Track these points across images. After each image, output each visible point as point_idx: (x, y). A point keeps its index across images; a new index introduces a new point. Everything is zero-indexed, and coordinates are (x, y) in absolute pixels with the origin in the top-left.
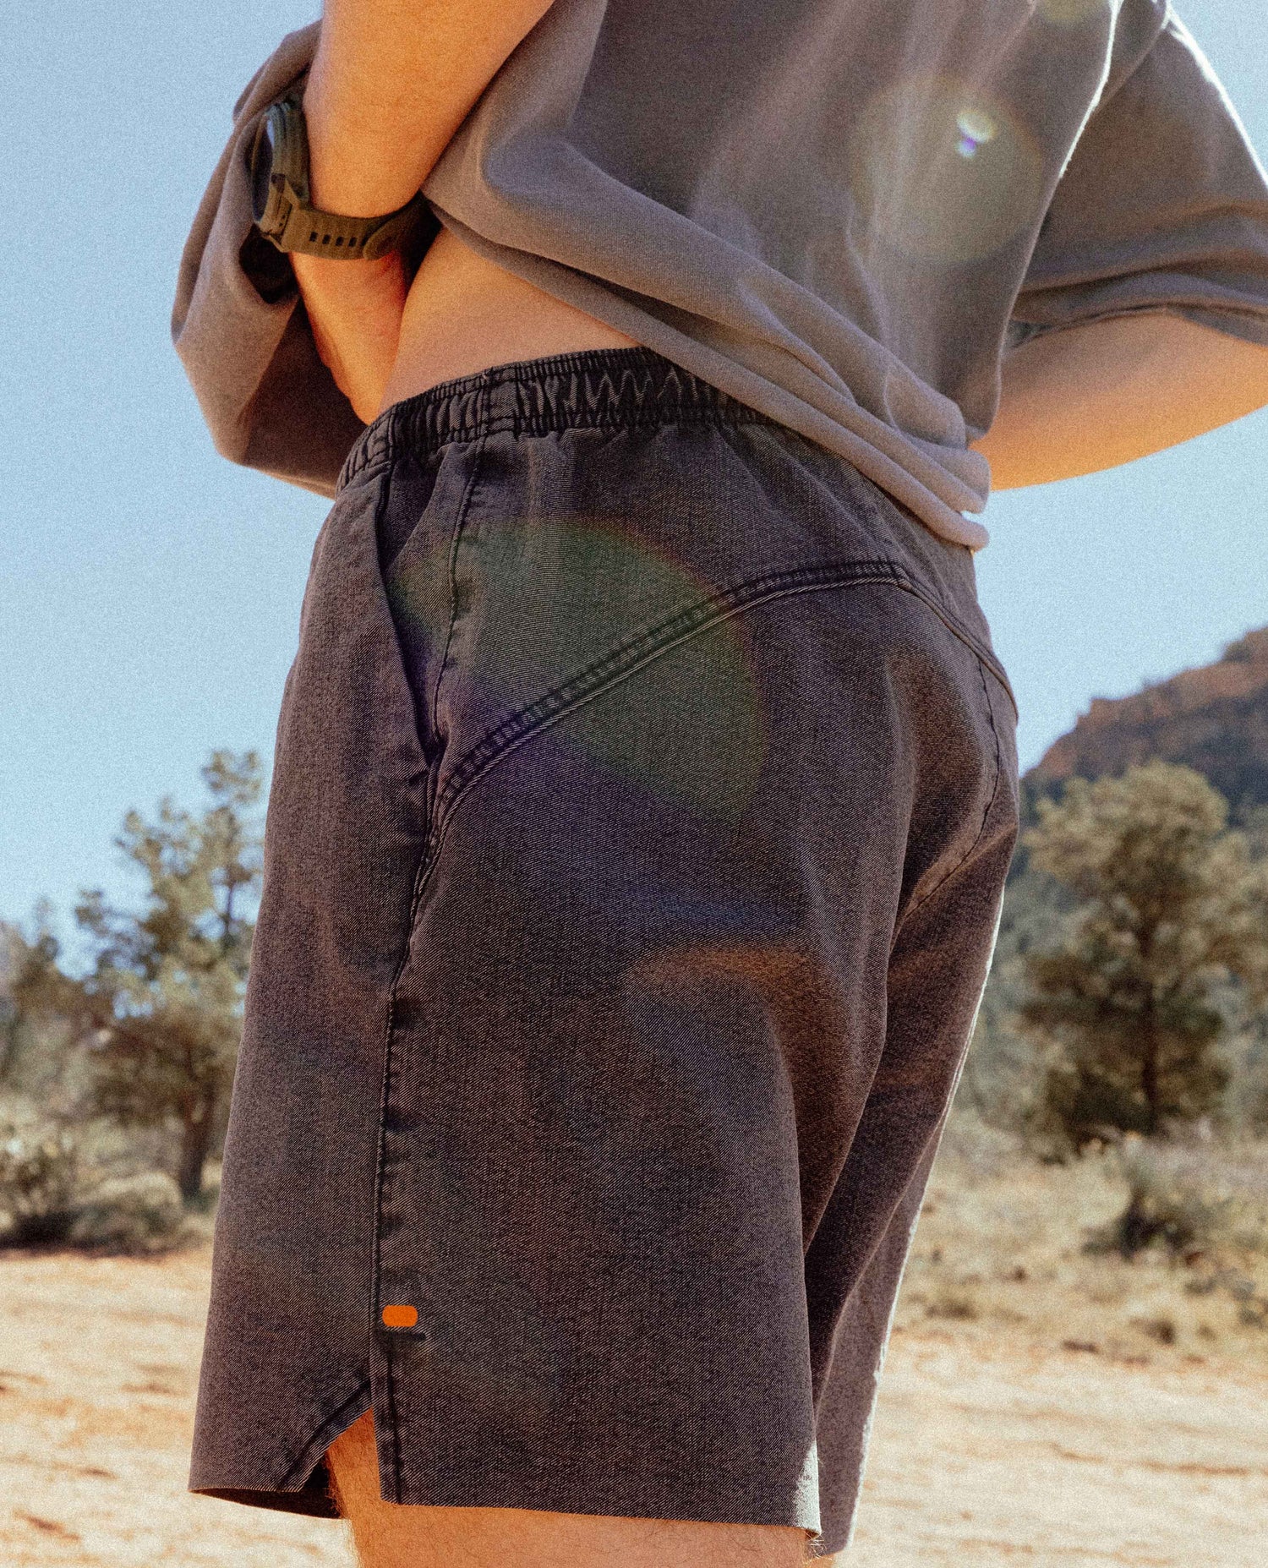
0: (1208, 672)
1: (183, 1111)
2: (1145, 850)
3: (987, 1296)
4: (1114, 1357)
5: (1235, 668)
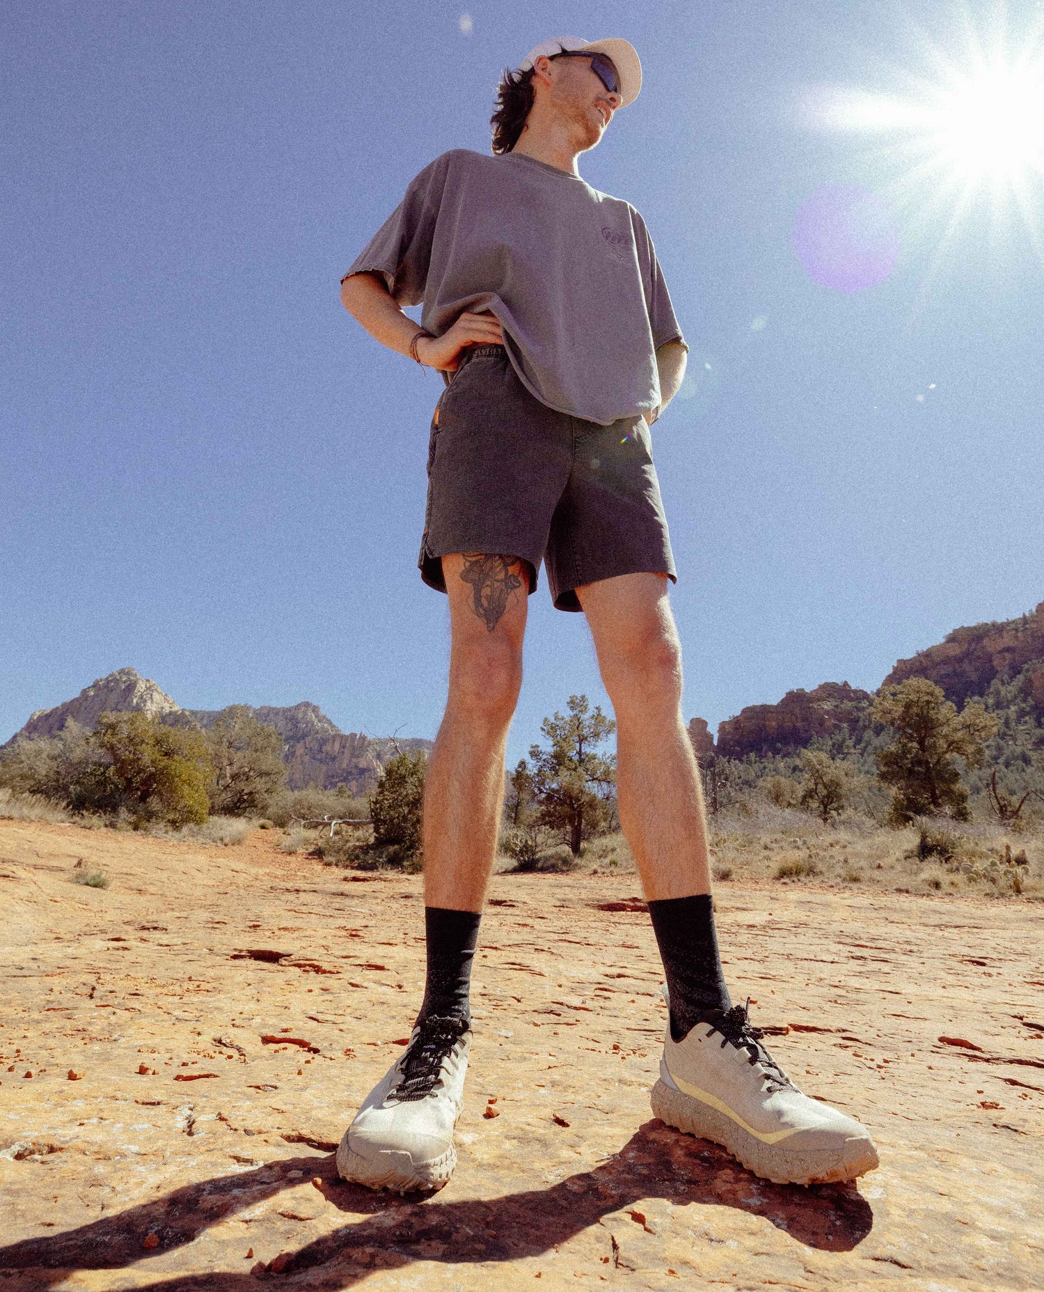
0: (942, 646)
1: (572, 823)
2: (915, 710)
3: (865, 875)
4: (916, 895)
5: (951, 644)
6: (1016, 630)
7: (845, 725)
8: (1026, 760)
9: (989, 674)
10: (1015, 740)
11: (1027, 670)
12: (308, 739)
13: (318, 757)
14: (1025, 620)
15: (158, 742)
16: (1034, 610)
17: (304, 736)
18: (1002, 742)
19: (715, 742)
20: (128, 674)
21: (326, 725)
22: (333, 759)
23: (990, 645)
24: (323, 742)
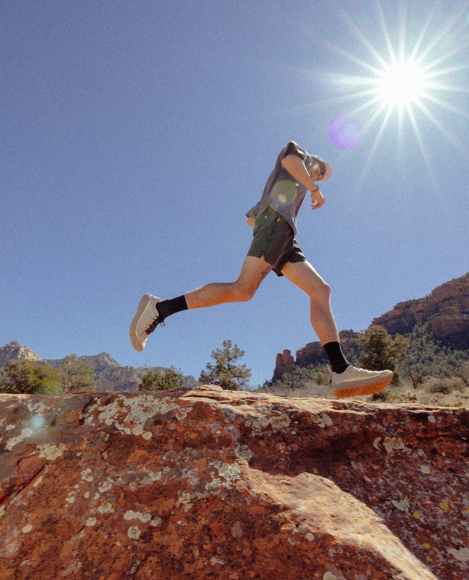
0: (392, 311)
2: (375, 339)
5: (396, 310)
6: (424, 302)
7: (352, 349)
8: (431, 360)
9: (413, 322)
10: (426, 351)
11: (429, 320)
12: (105, 370)
13: (110, 378)
14: (427, 298)
15: (36, 372)
16: (431, 294)
17: (103, 369)
18: (420, 353)
19: (295, 360)
20: (15, 344)
21: (113, 363)
22: (117, 379)
23: (412, 310)
24: (113, 370)
